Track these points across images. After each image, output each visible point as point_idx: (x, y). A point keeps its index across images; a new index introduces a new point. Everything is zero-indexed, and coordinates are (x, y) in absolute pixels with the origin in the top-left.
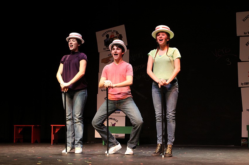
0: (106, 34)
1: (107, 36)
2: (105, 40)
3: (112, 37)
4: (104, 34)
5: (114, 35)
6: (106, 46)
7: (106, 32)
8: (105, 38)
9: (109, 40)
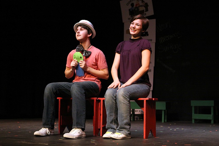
0: (131, 3)
1: (132, 5)
2: (129, 10)
3: (137, 6)
4: (129, 3)
5: (139, 4)
6: (131, 16)
7: (130, 1)
8: (130, 7)
9: (134, 9)
